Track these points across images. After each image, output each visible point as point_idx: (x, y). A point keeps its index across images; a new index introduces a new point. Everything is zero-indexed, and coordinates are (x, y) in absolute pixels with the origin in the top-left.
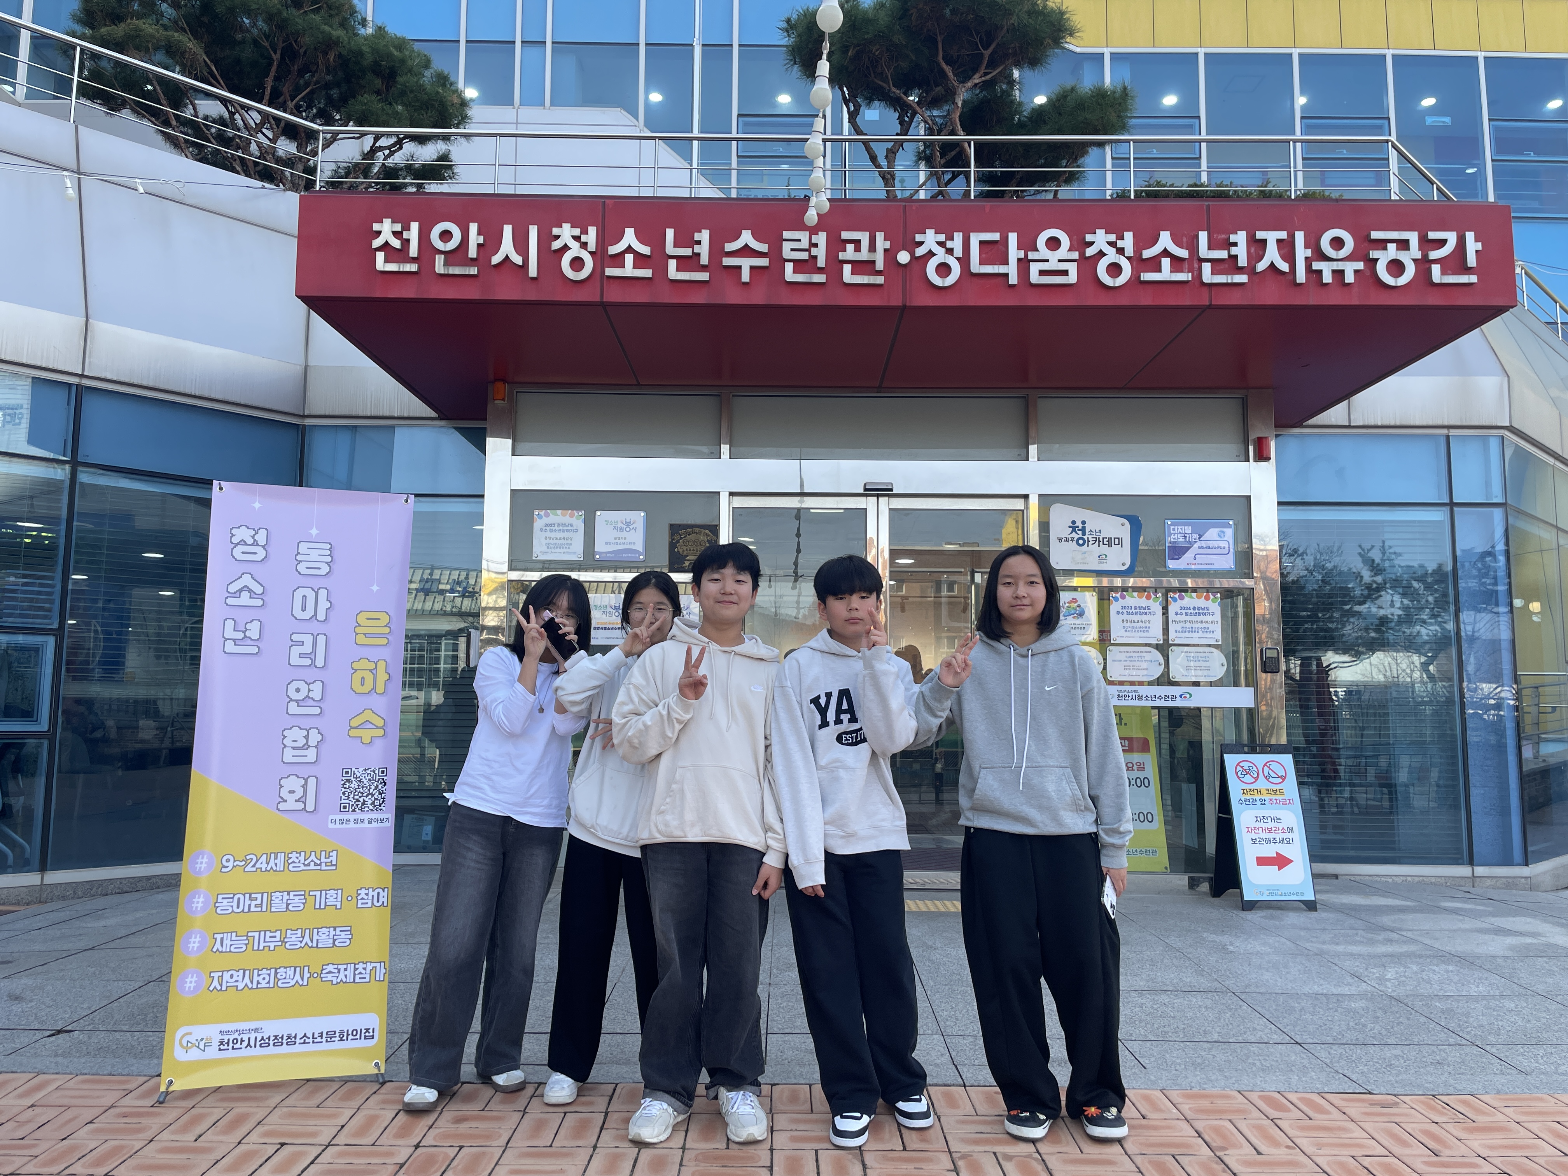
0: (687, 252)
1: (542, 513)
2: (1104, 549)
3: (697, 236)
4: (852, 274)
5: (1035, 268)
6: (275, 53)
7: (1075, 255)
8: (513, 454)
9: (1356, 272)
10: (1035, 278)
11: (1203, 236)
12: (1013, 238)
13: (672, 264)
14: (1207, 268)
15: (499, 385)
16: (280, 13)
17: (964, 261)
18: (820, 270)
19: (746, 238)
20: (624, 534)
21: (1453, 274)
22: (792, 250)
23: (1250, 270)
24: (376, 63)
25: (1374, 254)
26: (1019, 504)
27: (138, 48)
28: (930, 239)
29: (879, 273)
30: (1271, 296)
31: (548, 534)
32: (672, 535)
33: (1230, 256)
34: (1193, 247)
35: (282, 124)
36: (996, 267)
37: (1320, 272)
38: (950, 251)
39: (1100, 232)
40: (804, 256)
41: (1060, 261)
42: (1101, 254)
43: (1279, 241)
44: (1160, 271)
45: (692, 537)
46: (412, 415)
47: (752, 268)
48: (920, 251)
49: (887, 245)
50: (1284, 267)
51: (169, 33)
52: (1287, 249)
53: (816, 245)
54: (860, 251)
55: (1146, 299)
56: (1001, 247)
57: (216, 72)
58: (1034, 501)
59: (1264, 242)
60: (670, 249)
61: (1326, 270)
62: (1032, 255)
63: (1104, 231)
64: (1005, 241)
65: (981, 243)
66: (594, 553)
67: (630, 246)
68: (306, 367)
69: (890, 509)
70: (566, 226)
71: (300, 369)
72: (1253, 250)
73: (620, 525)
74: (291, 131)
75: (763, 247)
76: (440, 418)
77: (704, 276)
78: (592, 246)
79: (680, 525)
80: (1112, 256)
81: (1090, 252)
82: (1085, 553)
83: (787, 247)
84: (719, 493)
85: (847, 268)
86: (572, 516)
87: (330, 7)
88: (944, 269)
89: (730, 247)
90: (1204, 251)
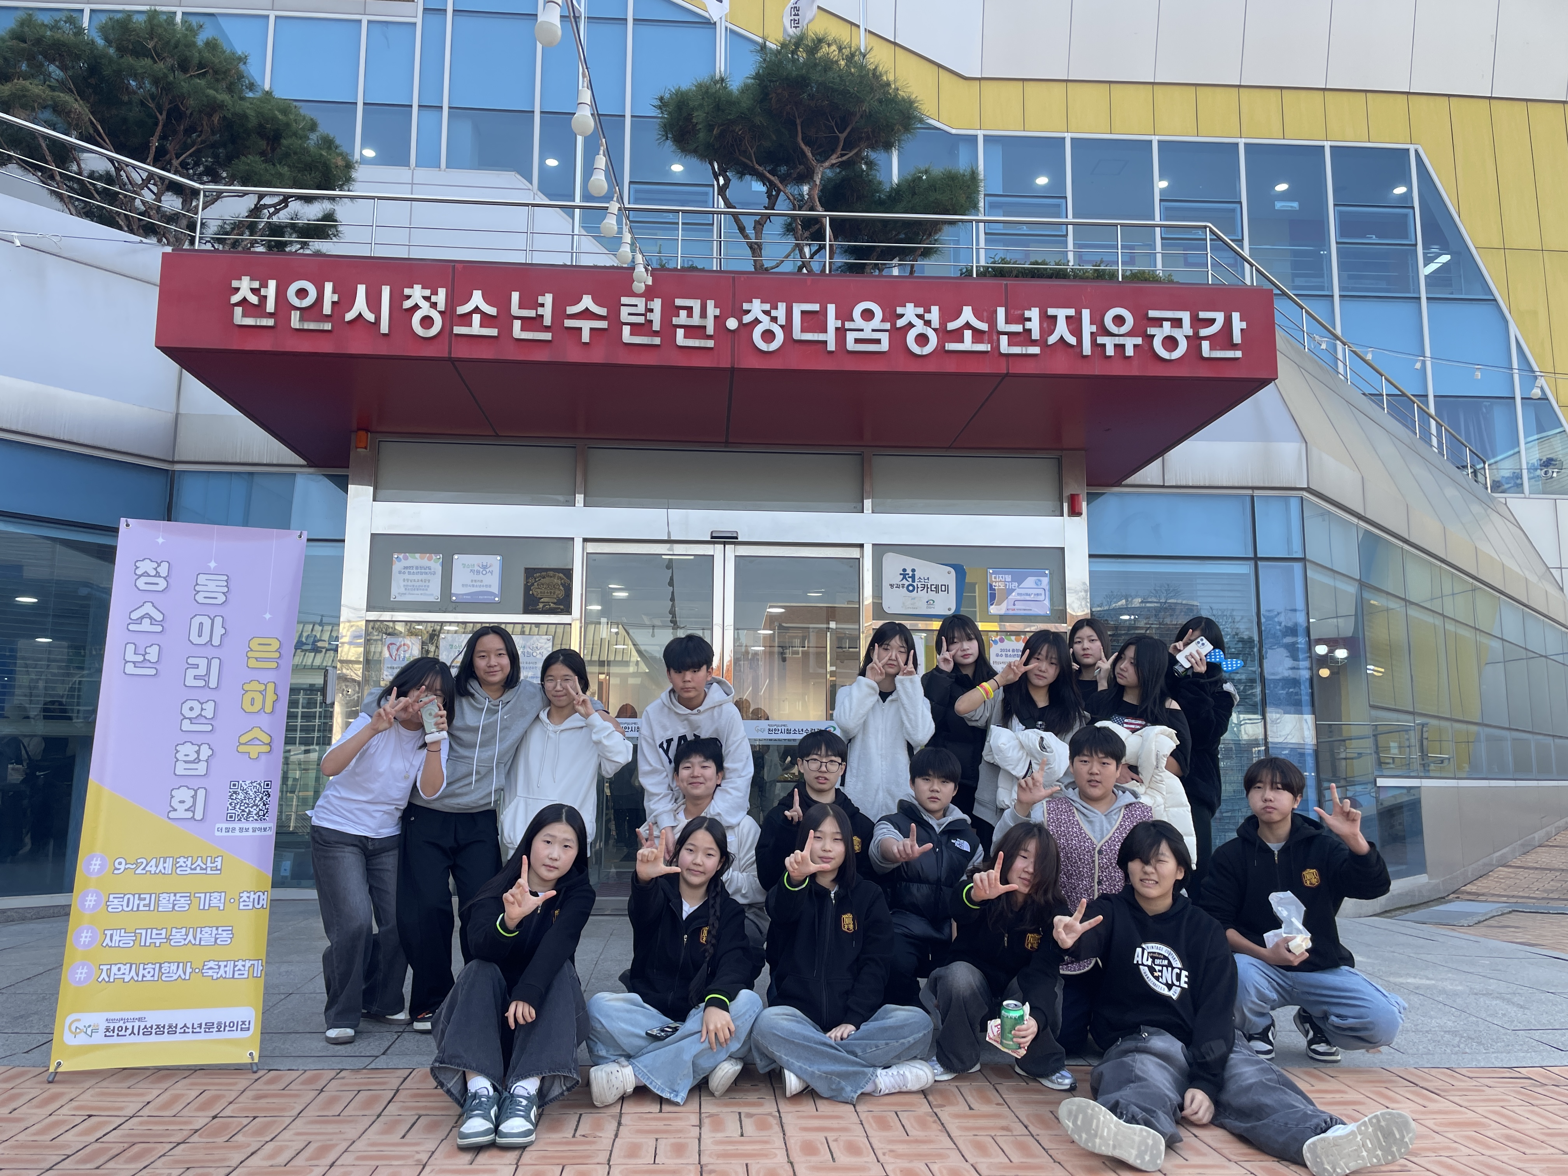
0: (531, 313)
1: (401, 556)
2: (932, 595)
3: (541, 300)
4: (685, 337)
5: (851, 337)
6: (161, 114)
7: (888, 326)
8: (374, 500)
9: (1135, 346)
10: (851, 345)
11: (1001, 312)
12: (831, 309)
13: (517, 324)
14: (1004, 339)
15: (362, 433)
16: (166, 76)
17: (787, 328)
18: (656, 333)
19: (587, 302)
20: (480, 577)
21: (1222, 349)
22: (630, 314)
23: (1041, 342)
24: (261, 125)
25: (1151, 331)
26: (855, 553)
27: (24, 107)
28: (756, 308)
29: (709, 337)
30: (1061, 366)
31: (407, 576)
32: (527, 578)
33: (1024, 329)
34: (992, 321)
35: (167, 182)
36: (816, 334)
37: (1104, 346)
38: (774, 319)
39: (910, 306)
40: (641, 320)
41: (873, 330)
42: (910, 325)
43: (1068, 318)
44: (963, 342)
45: (547, 580)
46: (280, 462)
47: (591, 329)
48: (747, 319)
49: (717, 312)
50: (1072, 340)
51: (57, 93)
52: (1074, 324)
53: (651, 311)
54: (692, 317)
55: (951, 367)
56: (821, 317)
57: (102, 131)
58: (868, 550)
59: (1055, 318)
60: (515, 310)
61: (1109, 344)
62: (848, 325)
63: (913, 304)
64: (824, 312)
65: (803, 312)
66: (451, 595)
67: (477, 307)
68: (177, 415)
69: (736, 556)
70: (417, 288)
71: (171, 417)
72: (1045, 325)
73: (476, 568)
74: (176, 188)
75: (602, 311)
76: (309, 466)
77: (548, 336)
78: (441, 306)
79: (534, 569)
80: (919, 327)
81: (900, 323)
82: (914, 599)
83: (624, 311)
84: (573, 539)
85: (680, 332)
86: (430, 559)
87: (216, 72)
88: (768, 335)
89: (572, 310)
90: (1001, 325)
